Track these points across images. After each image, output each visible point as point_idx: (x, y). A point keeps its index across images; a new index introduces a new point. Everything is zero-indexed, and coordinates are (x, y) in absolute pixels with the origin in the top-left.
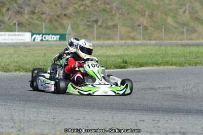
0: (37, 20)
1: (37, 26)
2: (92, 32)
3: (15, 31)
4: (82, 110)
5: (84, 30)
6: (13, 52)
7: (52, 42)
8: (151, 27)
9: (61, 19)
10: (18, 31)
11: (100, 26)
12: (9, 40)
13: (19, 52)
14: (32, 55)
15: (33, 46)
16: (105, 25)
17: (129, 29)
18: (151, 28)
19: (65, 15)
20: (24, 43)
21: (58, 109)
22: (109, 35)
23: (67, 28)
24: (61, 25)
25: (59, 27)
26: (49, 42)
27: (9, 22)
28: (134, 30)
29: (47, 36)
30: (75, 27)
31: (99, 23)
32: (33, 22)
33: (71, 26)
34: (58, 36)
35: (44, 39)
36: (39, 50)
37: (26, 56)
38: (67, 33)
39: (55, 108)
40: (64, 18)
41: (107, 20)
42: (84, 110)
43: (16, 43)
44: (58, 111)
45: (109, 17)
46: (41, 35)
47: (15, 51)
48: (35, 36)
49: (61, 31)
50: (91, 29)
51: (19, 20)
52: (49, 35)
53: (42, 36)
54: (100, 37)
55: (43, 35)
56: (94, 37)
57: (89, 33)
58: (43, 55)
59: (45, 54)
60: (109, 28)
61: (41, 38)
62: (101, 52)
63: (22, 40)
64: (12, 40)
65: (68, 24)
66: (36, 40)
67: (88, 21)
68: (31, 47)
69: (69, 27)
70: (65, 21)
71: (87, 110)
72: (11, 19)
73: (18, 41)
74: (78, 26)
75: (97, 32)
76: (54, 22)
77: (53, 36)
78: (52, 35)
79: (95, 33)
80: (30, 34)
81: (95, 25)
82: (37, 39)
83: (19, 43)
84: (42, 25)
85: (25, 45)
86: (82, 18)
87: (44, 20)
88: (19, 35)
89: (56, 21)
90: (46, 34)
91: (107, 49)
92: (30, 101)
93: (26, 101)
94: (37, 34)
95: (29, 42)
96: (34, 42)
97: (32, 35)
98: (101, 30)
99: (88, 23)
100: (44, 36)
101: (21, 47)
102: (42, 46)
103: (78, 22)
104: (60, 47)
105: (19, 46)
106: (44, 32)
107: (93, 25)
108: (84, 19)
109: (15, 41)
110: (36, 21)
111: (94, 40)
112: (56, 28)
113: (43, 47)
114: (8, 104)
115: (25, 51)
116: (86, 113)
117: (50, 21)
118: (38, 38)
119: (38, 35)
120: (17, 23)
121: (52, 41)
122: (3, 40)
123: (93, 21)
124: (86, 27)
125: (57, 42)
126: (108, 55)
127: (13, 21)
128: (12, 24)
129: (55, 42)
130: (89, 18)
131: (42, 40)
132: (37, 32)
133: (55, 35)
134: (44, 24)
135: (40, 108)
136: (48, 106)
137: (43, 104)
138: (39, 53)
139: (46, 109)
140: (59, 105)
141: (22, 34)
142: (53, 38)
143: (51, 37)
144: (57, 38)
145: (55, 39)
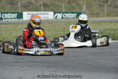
0: (58, 1)
1: (59, 6)
2: (103, 10)
3: (40, 11)
4: (92, 73)
5: (97, 8)
7: (70, 19)
10: (44, 11)
11: (110, 6)
14: (54, 30)
16: (113, 5)
20: (48, 20)
21: (73, 72)
23: (83, 7)
24: (78, 5)
25: (76, 7)
27: (35, 3)
30: (89, 6)
31: (109, 3)
32: (55, 3)
33: (86, 6)
34: (76, 14)
35: (64, 17)
36: (59, 25)
38: (83, 11)
39: (70, 72)
42: (94, 73)
46: (62, 14)
48: (56, 14)
49: (77, 10)
50: (102, 8)
51: (44, 2)
52: (68, 13)
53: (63, 15)
54: (110, 14)
55: (63, 13)
56: (105, 14)
58: (63, 29)
59: (64, 28)
62: (110, 26)
63: (46, 18)
65: (83, 4)
66: (58, 17)
67: (100, 2)
68: (54, 23)
69: (84, 7)
70: (81, 2)
71: (96, 73)
72: (37, 1)
74: (92, 5)
75: (107, 10)
77: (72, 14)
78: (71, 13)
79: (106, 11)
80: (52, 13)
81: (105, 5)
82: (59, 17)
83: (44, 20)
84: (63, 5)
88: (44, 14)
89: (74, 2)
90: (66, 13)
91: (115, 24)
92: (51, 66)
93: (48, 66)
94: (58, 13)
95: (52, 20)
96: (56, 19)
97: (54, 14)
98: (110, 8)
100: (64, 14)
101: (45, 23)
102: (62, 22)
103: (92, 2)
105: (44, 23)
106: (64, 11)
107: (104, 5)
110: (57, 3)
111: (105, 17)
112: (74, 8)
113: (63, 23)
114: (34, 69)
115: (48, 27)
117: (69, 2)
118: (59, 16)
120: (42, 4)
121: (70, 18)
123: (104, 1)
124: (98, 6)
125: (75, 19)
126: (116, 29)
127: (39, 2)
128: (38, 5)
131: (62, 18)
132: (58, 11)
133: (73, 13)
134: (64, 4)
135: (59, 72)
136: (65, 70)
137: (61, 69)
138: (59, 28)
139: (64, 72)
140: (74, 69)
141: (47, 13)
142: (72, 16)
143: (70, 15)
144: (74, 15)
145: (73, 16)
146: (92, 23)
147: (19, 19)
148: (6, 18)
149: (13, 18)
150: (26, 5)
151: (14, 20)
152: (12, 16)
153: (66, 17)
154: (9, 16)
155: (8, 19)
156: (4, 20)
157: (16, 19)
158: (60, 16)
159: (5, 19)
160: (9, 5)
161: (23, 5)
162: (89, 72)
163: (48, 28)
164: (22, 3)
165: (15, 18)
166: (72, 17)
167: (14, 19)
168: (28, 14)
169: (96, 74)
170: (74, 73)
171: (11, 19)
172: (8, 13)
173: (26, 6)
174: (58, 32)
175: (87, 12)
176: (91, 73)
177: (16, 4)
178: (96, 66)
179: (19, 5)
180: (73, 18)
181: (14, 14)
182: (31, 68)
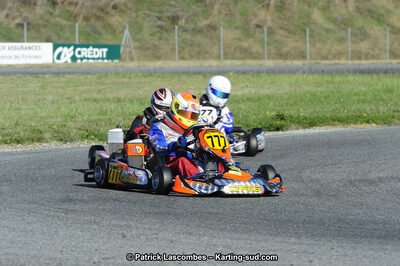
0: (60, 16)
1: (62, 28)
2: (167, 40)
3: (23, 41)
5: (152, 35)
8: (281, 28)
9: (107, 13)
10: (28, 41)
12: (10, 57)
16: (192, 26)
17: (238, 33)
18: (282, 32)
19: (115, 7)
22: (199, 45)
24: (108, 26)
25: (103, 31)
28: (249, 35)
29: (84, 49)
30: (136, 29)
31: (182, 22)
32: (53, 21)
34: (105, 50)
35: (78, 56)
38: (123, 43)
40: (113, 12)
41: (195, 15)
45: (199, 10)
46: (72, 48)
49: (108, 39)
50: (165, 35)
52: (87, 47)
53: (74, 50)
55: (76, 47)
56: (174, 50)
57: (162, 41)
60: (200, 31)
61: (72, 54)
63: (37, 57)
64: (16, 57)
66: (62, 56)
67: (159, 18)
69: (127, 31)
70: (115, 19)
74: (140, 29)
76: (93, 21)
77: (96, 50)
78: (94, 47)
80: (50, 45)
82: (65, 56)
86: (147, 12)
87: (75, 16)
88: (30, 48)
89: (98, 18)
90: (82, 46)
94: (63, 46)
97: (54, 50)
98: (188, 36)
99: (159, 23)
100: (78, 49)
103: (140, 20)
106: (77, 42)
107: (173, 28)
108: (152, 14)
117: (86, 19)
118: (67, 53)
119: (66, 48)
120: (25, 23)
121: (93, 58)
123: (169, 18)
124: (155, 29)
129: (100, 61)
130: (161, 12)
131: (74, 58)
132: (61, 42)
133: (99, 47)
141: (36, 47)
142: (96, 53)
143: (92, 51)
144: (103, 52)
145: (99, 55)
153: (82, 56)
158: (69, 53)
166: (95, 56)
180: (99, 58)
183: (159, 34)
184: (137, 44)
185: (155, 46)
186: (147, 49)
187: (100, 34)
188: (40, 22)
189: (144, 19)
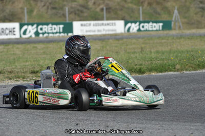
0: (131, 3)
1: (133, 11)
3: (102, 19)
4: (190, 123)
5: (196, 14)
6: (99, 48)
7: (152, 33)
10: (108, 19)
12: (94, 31)
13: (108, 47)
14: (126, 51)
15: (127, 38)
20: (116, 35)
21: (157, 123)
23: (173, 13)
25: (162, 12)
26: (149, 33)
27: (94, 6)
29: (146, 24)
30: (184, 10)
32: (126, 6)
33: (178, 10)
34: (161, 24)
35: (142, 29)
36: (134, 44)
37: (117, 52)
38: (173, 19)
39: (153, 122)
42: (193, 124)
43: (104, 35)
44: (157, 127)
46: (138, 24)
47: (103, 47)
48: (129, 25)
49: (165, 17)
51: (108, 4)
52: (148, 22)
53: (139, 25)
55: (140, 23)
57: (203, 18)
58: (140, 50)
59: (142, 48)
61: (138, 28)
63: (112, 30)
64: (99, 31)
65: (174, 7)
66: (131, 30)
68: (125, 40)
69: (176, 11)
70: (170, 4)
71: (197, 124)
73: (107, 33)
74: (188, 9)
76: (154, 5)
77: (154, 24)
78: (153, 22)
80: (122, 23)
82: (133, 29)
83: (108, 35)
84: (139, 10)
85: (116, 37)
87: (142, 3)
88: (108, 24)
89: (158, 3)
90: (144, 22)
94: (132, 22)
95: (122, 34)
96: (129, 33)
97: (126, 24)
99: (201, 5)
100: (142, 24)
101: (111, 40)
102: (139, 38)
103: (188, 4)
104: (163, 39)
105: (109, 39)
106: (141, 20)
109: (104, 33)
110: (130, 5)
113: (140, 40)
114: (92, 118)
116: (195, 127)
117: (150, 4)
118: (134, 27)
119: (133, 24)
120: (105, 8)
121: (152, 31)
122: (87, 31)
124: (198, 10)
125: (160, 32)
128: (98, 10)
129: (156, 32)
131: (139, 30)
132: (132, 20)
133: (157, 22)
134: (141, 8)
135: (134, 123)
136: (144, 119)
137: (137, 117)
138: (134, 49)
139: (142, 123)
140: (159, 117)
141: (112, 23)
142: (155, 27)
143: (152, 26)
144: (159, 26)
145: (157, 28)
146: (189, 38)
147: (66, 34)
148: (45, 33)
149: (56, 33)
150: (78, 10)
151: (59, 36)
152: (55, 29)
153: (145, 29)
154: (49, 29)
155: (48, 33)
156: (41, 35)
157: (62, 34)
158: (136, 27)
159: (43, 34)
160: (49, 10)
161: (72, 10)
162: (185, 122)
163: (116, 48)
164: (72, 8)
165: (60, 33)
166: (154, 29)
167: (58, 34)
168: (82, 25)
169: (196, 126)
170: (159, 124)
171: (53, 33)
172: (47, 24)
173: (77, 12)
174: (132, 56)
175: (180, 20)
176: (187, 124)
177: (62, 8)
178: (197, 111)
179: (67, 10)
180: (157, 30)
181: (58, 26)
182: (88, 116)
183: (201, 13)
184: (186, 20)
185: (198, 21)
186: (192, 24)
187: (159, 14)
188: (117, 7)
189: (190, 3)
